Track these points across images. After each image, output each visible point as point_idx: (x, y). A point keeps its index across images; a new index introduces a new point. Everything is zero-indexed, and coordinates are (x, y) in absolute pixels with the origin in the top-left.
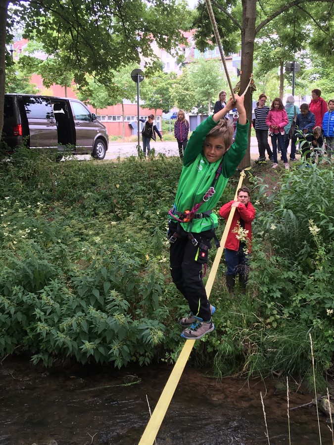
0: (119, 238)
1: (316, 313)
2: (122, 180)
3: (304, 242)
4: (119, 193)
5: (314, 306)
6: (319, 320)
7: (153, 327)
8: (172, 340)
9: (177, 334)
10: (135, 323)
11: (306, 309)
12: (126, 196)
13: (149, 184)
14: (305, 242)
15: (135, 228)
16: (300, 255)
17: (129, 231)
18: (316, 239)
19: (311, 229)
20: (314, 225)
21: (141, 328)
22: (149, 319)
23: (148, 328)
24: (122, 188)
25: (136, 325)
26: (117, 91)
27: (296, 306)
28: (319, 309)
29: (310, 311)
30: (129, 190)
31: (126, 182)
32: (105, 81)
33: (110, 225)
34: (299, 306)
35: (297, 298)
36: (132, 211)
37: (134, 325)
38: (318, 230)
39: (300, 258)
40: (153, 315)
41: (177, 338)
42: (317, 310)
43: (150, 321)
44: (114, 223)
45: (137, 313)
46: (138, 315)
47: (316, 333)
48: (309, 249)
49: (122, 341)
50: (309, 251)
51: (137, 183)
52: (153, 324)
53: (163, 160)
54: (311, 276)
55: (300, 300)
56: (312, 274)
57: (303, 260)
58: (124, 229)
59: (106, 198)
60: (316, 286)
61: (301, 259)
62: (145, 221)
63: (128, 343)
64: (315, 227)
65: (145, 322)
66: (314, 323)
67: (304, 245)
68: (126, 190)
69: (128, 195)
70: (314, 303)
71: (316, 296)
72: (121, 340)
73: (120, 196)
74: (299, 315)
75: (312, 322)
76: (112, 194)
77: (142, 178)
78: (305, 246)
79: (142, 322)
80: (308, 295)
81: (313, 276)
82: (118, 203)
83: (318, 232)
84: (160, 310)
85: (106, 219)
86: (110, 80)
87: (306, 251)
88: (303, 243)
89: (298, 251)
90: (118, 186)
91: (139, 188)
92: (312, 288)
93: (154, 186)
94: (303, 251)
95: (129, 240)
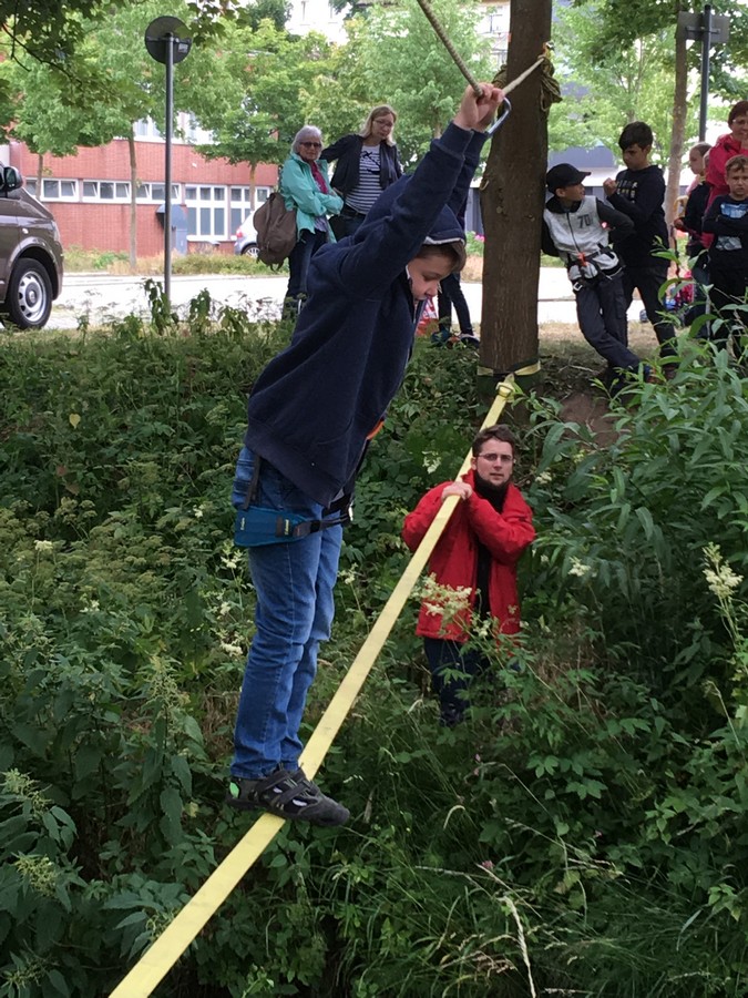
0: (61, 597)
1: (719, 867)
2: (92, 401)
3: (692, 621)
4: (77, 444)
5: (714, 843)
6: (728, 889)
7: (157, 907)
8: (227, 952)
9: (243, 933)
10: (95, 888)
11: (687, 853)
12: (100, 456)
13: (186, 417)
14: (697, 624)
15: (118, 563)
16: (681, 668)
17: (97, 572)
18: (726, 610)
19: (711, 576)
20: (722, 563)
21: (116, 906)
22: (148, 879)
23: (139, 909)
24: (89, 427)
25: (97, 897)
26: (94, 86)
27: (658, 841)
28: (732, 853)
29: (703, 858)
30: (113, 435)
31: (103, 405)
32: (53, 51)
33: (31, 553)
34: (666, 839)
35: (661, 814)
36: (119, 507)
37: (89, 897)
38: (734, 580)
39: (681, 677)
40: (161, 866)
41: (245, 946)
42: (727, 856)
43: (152, 884)
44: (44, 545)
45: (104, 856)
46: (106, 864)
47: (719, 936)
48: (709, 647)
49: (44, 955)
50: (709, 653)
51: (142, 412)
52: (161, 896)
53: (238, 333)
54: (713, 740)
55: (670, 820)
56: (715, 734)
57: (689, 685)
58: (81, 566)
59: (33, 460)
60: (723, 772)
61: (683, 683)
62: (156, 540)
63: (70, 962)
64: (727, 570)
65: (130, 888)
66: (712, 899)
67: (693, 631)
68: (102, 432)
69: (108, 452)
70: (713, 830)
71: (720, 806)
72: (42, 948)
73: (82, 455)
74: (665, 870)
75: (706, 897)
76: (53, 449)
77: (161, 394)
78: (696, 637)
79: (120, 886)
80: (694, 803)
81: (720, 739)
82: (71, 477)
83: (733, 588)
84: (185, 846)
85: (22, 531)
86: (68, 48)
87: (700, 653)
88: (689, 625)
89: (672, 652)
90: (75, 420)
91: (149, 429)
92: (711, 782)
93: (199, 422)
94: (689, 653)
95: (95, 604)
